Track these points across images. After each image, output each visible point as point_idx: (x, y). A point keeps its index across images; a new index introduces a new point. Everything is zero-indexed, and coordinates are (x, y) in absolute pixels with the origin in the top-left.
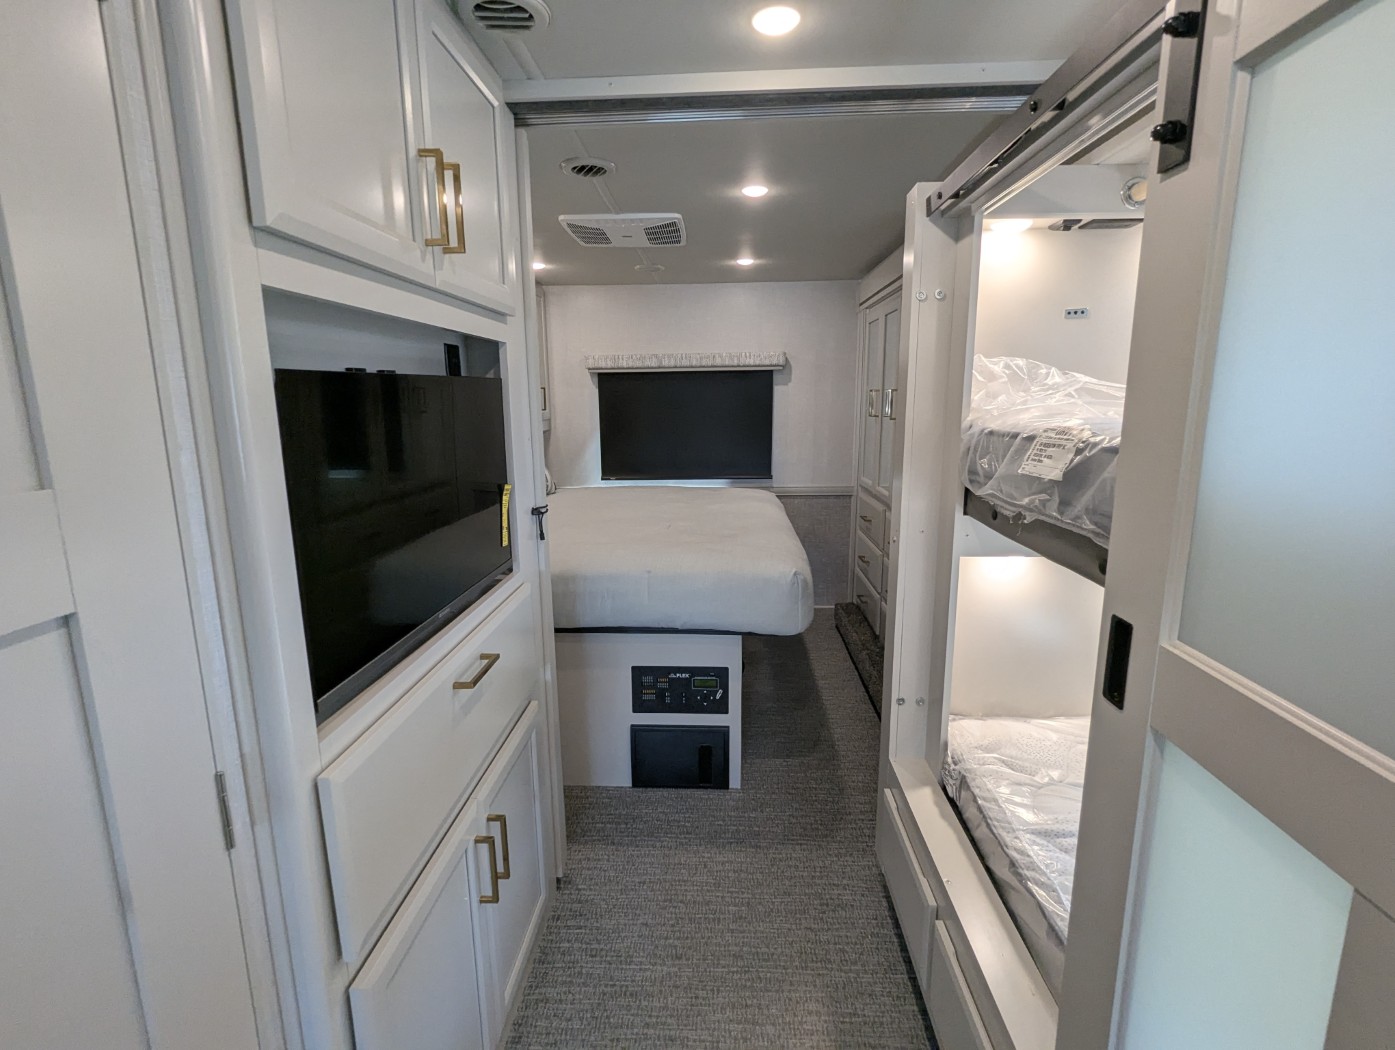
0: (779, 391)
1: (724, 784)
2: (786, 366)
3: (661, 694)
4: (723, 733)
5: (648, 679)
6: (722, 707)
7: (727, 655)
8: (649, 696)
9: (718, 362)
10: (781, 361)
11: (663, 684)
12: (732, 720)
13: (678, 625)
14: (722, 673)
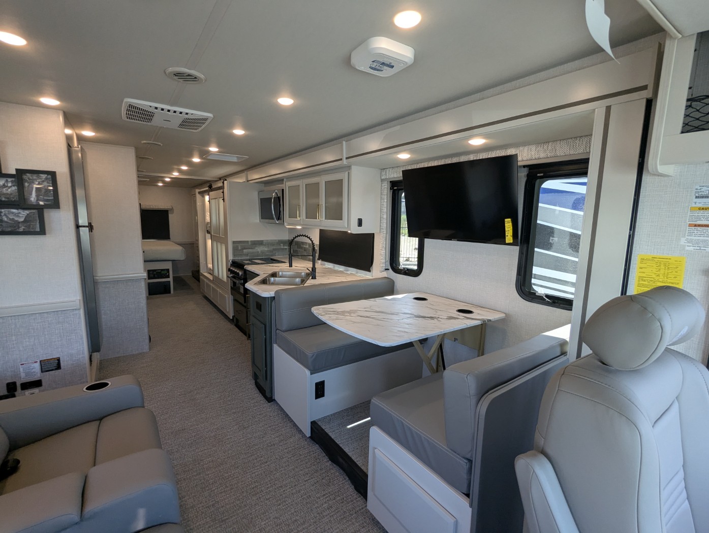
0: (170, 216)
1: (170, 293)
2: (172, 209)
3: (154, 275)
4: (169, 282)
5: (151, 272)
6: (168, 277)
7: (169, 266)
8: (152, 276)
9: (151, 207)
10: (171, 208)
11: (155, 273)
12: (171, 279)
13: (159, 259)
14: (168, 270)
